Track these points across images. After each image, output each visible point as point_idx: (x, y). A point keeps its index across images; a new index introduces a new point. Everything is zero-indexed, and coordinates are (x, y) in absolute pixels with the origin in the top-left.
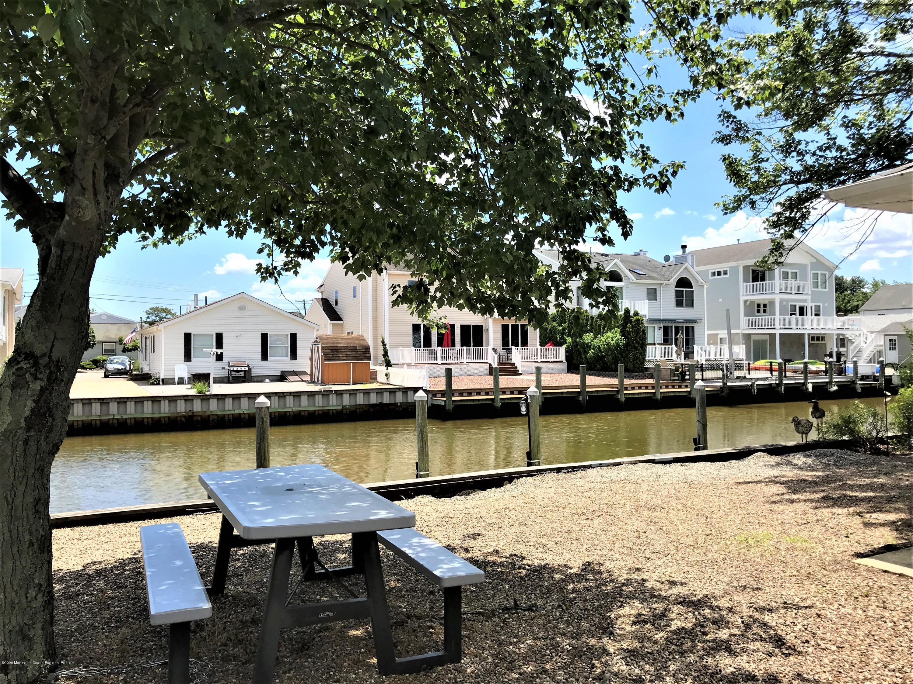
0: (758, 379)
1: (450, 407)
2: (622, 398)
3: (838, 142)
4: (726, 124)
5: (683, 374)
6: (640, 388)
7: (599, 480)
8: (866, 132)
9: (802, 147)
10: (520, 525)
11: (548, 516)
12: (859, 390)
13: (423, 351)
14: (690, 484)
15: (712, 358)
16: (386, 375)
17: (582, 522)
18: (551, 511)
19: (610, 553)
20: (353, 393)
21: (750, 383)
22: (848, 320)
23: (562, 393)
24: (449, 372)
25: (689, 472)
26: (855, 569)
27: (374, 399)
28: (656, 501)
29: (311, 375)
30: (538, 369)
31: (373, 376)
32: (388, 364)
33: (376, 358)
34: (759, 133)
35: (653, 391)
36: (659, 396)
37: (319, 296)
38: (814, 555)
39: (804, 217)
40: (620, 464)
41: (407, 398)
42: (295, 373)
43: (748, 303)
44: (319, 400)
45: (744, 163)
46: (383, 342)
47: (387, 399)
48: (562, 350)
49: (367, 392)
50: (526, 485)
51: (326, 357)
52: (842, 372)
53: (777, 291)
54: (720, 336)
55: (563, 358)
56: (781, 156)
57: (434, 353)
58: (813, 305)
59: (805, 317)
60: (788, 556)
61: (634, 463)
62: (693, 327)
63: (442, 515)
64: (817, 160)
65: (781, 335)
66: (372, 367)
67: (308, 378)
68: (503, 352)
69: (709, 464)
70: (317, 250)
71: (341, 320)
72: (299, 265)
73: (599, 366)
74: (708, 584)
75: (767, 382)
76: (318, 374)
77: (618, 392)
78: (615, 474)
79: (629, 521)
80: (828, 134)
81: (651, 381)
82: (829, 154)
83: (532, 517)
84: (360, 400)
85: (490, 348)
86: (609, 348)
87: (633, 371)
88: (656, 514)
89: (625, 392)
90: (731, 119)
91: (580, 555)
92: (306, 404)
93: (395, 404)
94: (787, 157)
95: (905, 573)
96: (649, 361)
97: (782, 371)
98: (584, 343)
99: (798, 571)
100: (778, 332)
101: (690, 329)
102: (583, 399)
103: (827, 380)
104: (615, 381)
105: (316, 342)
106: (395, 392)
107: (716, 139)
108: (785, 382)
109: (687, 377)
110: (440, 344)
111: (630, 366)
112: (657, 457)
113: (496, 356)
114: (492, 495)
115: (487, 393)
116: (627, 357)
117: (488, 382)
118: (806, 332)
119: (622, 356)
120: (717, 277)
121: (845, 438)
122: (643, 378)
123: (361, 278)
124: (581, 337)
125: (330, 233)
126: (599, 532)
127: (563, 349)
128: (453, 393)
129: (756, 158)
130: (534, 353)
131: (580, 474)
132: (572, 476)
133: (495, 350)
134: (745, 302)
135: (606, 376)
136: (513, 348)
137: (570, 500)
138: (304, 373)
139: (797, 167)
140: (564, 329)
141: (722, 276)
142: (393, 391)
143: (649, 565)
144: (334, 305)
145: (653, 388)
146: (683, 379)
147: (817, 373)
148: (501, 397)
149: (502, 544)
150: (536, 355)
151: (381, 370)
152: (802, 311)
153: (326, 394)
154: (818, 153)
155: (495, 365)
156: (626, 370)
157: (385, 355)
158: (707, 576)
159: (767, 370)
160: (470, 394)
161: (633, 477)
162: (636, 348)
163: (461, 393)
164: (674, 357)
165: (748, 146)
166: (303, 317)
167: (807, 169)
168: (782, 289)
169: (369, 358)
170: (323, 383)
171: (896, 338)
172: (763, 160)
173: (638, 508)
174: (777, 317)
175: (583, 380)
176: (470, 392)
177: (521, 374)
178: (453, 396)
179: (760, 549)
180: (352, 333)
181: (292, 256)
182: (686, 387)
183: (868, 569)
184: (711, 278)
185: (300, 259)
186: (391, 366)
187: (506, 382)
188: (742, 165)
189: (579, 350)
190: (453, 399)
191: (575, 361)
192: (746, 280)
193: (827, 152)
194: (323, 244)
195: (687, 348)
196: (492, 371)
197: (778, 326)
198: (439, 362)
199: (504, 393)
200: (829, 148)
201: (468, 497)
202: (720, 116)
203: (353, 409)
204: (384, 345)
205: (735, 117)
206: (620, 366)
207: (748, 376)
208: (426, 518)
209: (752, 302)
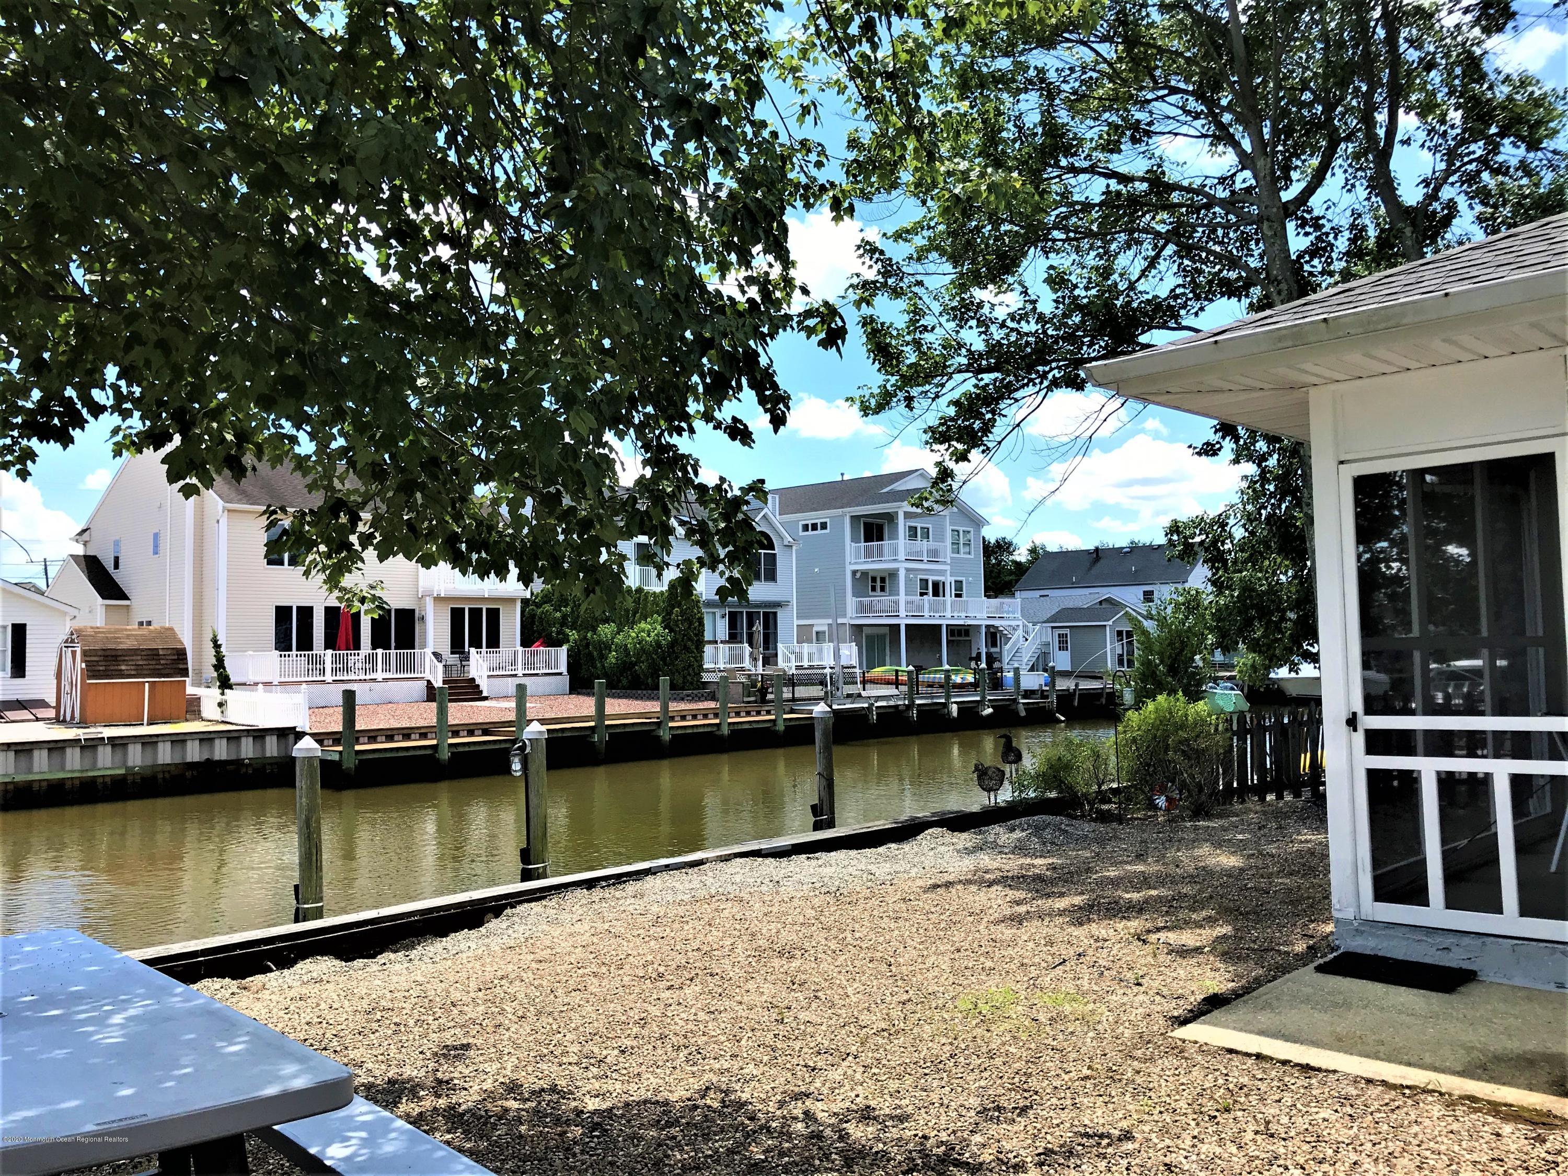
0: (878, 698)
1: (350, 763)
2: (666, 736)
3: (1040, 308)
4: (868, 263)
5: (763, 692)
6: (695, 717)
7: (670, 898)
8: (1083, 293)
9: (986, 310)
10: (539, 1013)
11: (592, 989)
12: (1023, 713)
13: (296, 659)
14: (837, 894)
15: (806, 664)
16: (221, 705)
17: (663, 995)
18: (595, 975)
19: (736, 1064)
20: (149, 742)
21: (866, 705)
22: (1002, 604)
23: (563, 730)
24: (349, 697)
25: (828, 871)
26: (1179, 1049)
27: (194, 753)
28: (788, 937)
29: (58, 708)
30: (521, 688)
31: (193, 708)
32: (225, 683)
33: (199, 673)
34: (920, 283)
35: (717, 721)
36: (725, 731)
37: (79, 550)
38: (1099, 1027)
39: (987, 428)
40: (700, 863)
41: (264, 749)
42: (21, 705)
43: (858, 575)
44: (73, 759)
45: (895, 333)
46: (215, 641)
47: (221, 751)
48: (562, 653)
49: (179, 740)
50: (531, 920)
51: (92, 671)
52: (997, 684)
53: (902, 556)
54: (815, 629)
55: (563, 668)
56: (952, 325)
57: (319, 660)
58: (953, 579)
59: (941, 598)
60: (1061, 1037)
61: (727, 859)
62: (775, 614)
63: (365, 1004)
64: (1007, 335)
65: (908, 626)
66: (190, 690)
67: (51, 713)
68: (453, 659)
69: (853, 853)
70: (81, 423)
71: (127, 598)
72: (31, 455)
73: (625, 682)
74: (943, 1118)
75: (892, 703)
76: (72, 703)
77: (659, 724)
78: (696, 884)
79: (751, 985)
80: (1025, 293)
81: (712, 705)
82: (1025, 327)
83: (560, 992)
84: (165, 755)
85: (428, 651)
86: (643, 650)
87: (683, 689)
88: (795, 964)
89: (671, 724)
90: (877, 255)
91: (678, 1074)
92: (45, 768)
93: (238, 762)
94: (962, 327)
95: (1265, 1052)
96: (708, 671)
97: (913, 684)
98: (600, 642)
99: (1089, 1068)
100: (903, 622)
101: (771, 616)
102: (600, 740)
103: (978, 698)
104: (654, 707)
105: (69, 642)
106: (238, 738)
107: (851, 286)
108: (918, 702)
109: (770, 697)
110: (330, 643)
111: (679, 680)
112: (764, 845)
113: (440, 667)
114: (463, 946)
115: (424, 736)
116: (672, 664)
117: (427, 715)
118: (944, 622)
119: (665, 664)
120: (810, 533)
121: (1053, 795)
122: (700, 699)
123: (188, 491)
124: (594, 630)
125: (116, 388)
126: (702, 1016)
127: (563, 651)
128: (357, 736)
129: (914, 324)
130: (511, 657)
131: (631, 887)
132: (618, 894)
133: (437, 655)
134: (854, 573)
135: (637, 699)
136: (473, 650)
137: (627, 947)
138: (42, 704)
139: (979, 345)
140: (564, 617)
141: (819, 532)
142: (234, 737)
143: (818, 1084)
144: (110, 568)
145: (716, 716)
146: (764, 701)
147: (962, 686)
148: (451, 741)
149: (509, 1066)
150: (514, 663)
151: (209, 697)
152: (937, 589)
153: (91, 745)
154: (1009, 323)
155: (438, 683)
156: (673, 687)
157: (220, 665)
158: (935, 1097)
159: (888, 683)
160: (390, 738)
161: (730, 888)
162: (686, 648)
163: (372, 735)
164: (747, 664)
165: (901, 304)
166: (42, 594)
167: (994, 348)
168: (909, 554)
169: (185, 673)
170: (83, 723)
171: (1068, 631)
172: (925, 329)
173: (759, 953)
174: (902, 598)
175: (600, 707)
176: (390, 735)
177: (486, 698)
178: (358, 743)
179: (1007, 1026)
180: (149, 623)
181: (16, 433)
182: (768, 712)
183: (1203, 1049)
184: (802, 534)
185: (34, 443)
186: (230, 687)
187: (459, 713)
188: (892, 337)
189: (590, 654)
190: (357, 748)
191: (584, 673)
192: (855, 539)
193: (1023, 323)
194: (97, 410)
195: (766, 647)
196: (431, 693)
197: (902, 613)
198: (329, 677)
199: (456, 734)
200: (1024, 317)
201: (414, 954)
202: (859, 247)
203: (148, 772)
204: (217, 646)
205: (882, 252)
206: (664, 680)
207: (864, 694)
208: (330, 1016)
209: (865, 574)
